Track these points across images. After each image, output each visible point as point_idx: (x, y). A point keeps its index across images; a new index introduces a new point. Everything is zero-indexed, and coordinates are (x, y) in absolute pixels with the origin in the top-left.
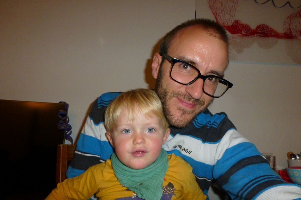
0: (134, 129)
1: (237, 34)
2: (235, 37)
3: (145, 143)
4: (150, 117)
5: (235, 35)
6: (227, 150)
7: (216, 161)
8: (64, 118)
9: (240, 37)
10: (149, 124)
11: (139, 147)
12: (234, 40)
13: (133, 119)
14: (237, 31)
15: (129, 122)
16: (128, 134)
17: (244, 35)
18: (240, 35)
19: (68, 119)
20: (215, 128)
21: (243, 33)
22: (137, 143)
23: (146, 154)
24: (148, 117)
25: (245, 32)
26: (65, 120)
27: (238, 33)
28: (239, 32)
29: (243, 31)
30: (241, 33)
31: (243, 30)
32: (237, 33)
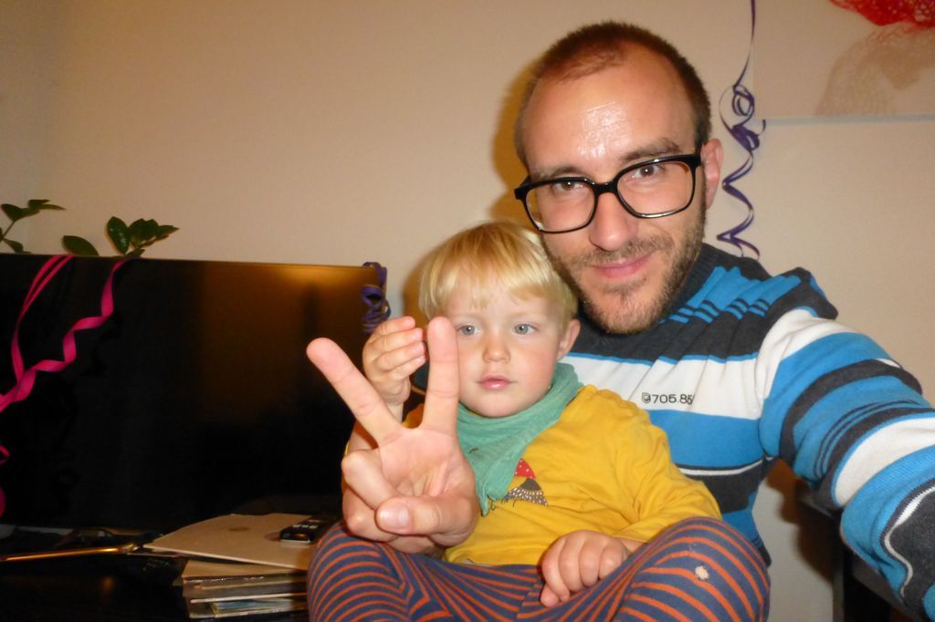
0: (485, 325)
1: (898, 24)
2: (890, 35)
3: (510, 359)
4: (525, 298)
5: (890, 28)
6: (782, 364)
7: (762, 403)
8: (377, 306)
9: (906, 32)
10: (520, 315)
11: (496, 369)
12: (885, 44)
13: (484, 304)
14: (895, 12)
15: (473, 310)
16: (471, 336)
17: (920, 24)
18: (906, 25)
19: (386, 309)
20: (759, 316)
21: (920, 18)
22: (492, 359)
23: (511, 385)
24: (518, 300)
25: (927, 15)
26: (380, 309)
27: (901, 19)
28: (905, 15)
29: (919, 12)
30: (912, 20)
31: (919, 9)
32: (896, 19)
